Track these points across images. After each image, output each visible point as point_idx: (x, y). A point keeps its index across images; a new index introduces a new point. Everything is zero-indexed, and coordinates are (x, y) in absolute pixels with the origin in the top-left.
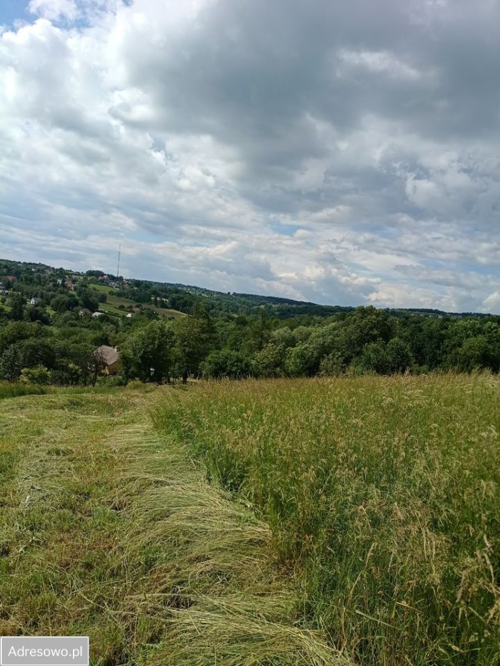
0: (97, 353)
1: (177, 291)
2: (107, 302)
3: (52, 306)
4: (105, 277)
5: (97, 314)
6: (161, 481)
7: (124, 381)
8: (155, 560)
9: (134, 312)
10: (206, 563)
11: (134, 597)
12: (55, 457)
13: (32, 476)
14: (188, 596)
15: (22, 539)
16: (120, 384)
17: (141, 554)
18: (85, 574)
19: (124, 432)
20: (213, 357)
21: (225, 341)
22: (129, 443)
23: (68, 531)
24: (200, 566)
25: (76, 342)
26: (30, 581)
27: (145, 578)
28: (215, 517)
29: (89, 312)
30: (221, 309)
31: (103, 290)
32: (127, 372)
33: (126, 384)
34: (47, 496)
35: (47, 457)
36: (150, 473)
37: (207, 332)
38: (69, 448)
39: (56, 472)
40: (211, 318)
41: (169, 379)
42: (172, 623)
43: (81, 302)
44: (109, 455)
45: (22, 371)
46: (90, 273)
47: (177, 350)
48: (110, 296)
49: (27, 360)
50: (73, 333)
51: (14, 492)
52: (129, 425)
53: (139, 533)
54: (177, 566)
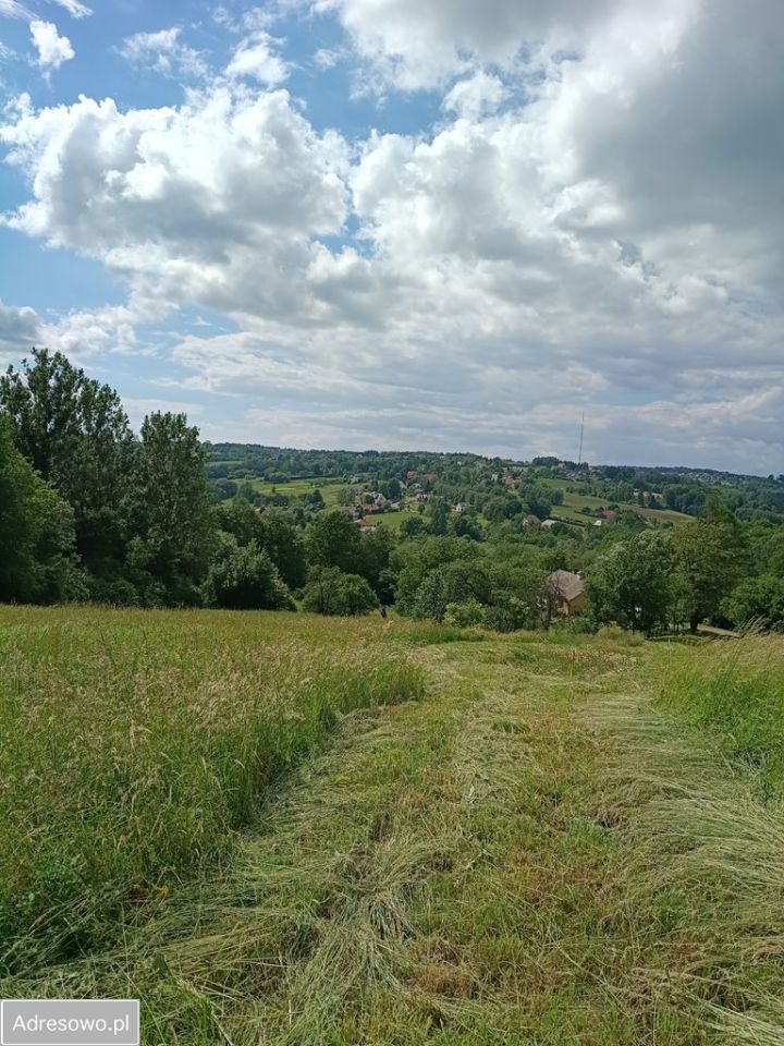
0: (550, 581)
1: (677, 480)
2: (564, 503)
3: (485, 514)
4: (561, 465)
5: (548, 523)
6: (674, 790)
7: (593, 627)
8: (676, 917)
9: (605, 517)
10: (770, 939)
11: (646, 971)
12: (504, 734)
13: (476, 759)
14: (740, 990)
15: (468, 850)
16: (587, 630)
17: (651, 903)
18: (565, 920)
19: (604, 705)
20: (744, 590)
21: (765, 561)
22: (615, 723)
23: (532, 848)
24: (759, 944)
25: (519, 565)
26: (484, 915)
27: (661, 943)
28: (778, 864)
29: (536, 520)
30: (755, 506)
31: (557, 486)
32: (597, 611)
33: (597, 630)
34: (499, 791)
35: (493, 733)
36: (654, 773)
37: (732, 546)
38: (524, 722)
39: (507, 757)
40: (739, 521)
41: (667, 625)
42: (715, 1031)
43: (525, 506)
44: (585, 738)
45: (447, 607)
46: (538, 462)
47: (680, 578)
48: (568, 493)
49: (453, 591)
50: (516, 552)
51: (453, 780)
52: (609, 695)
53: (644, 868)
54: (717, 934)
